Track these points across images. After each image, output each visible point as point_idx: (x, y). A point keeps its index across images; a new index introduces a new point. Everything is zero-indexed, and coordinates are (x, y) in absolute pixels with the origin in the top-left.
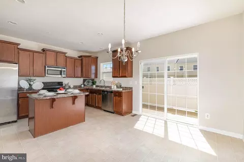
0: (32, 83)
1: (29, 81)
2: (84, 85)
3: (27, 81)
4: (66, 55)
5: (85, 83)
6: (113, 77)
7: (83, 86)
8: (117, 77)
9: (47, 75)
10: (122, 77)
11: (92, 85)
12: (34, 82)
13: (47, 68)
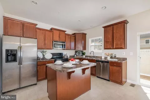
0: (44, 54)
1: (43, 52)
2: (77, 56)
3: (41, 52)
4: (66, 33)
5: (77, 54)
6: (105, 49)
7: (75, 56)
8: (110, 49)
9: (54, 48)
10: (116, 48)
11: (82, 55)
12: (46, 53)
13: (54, 43)
